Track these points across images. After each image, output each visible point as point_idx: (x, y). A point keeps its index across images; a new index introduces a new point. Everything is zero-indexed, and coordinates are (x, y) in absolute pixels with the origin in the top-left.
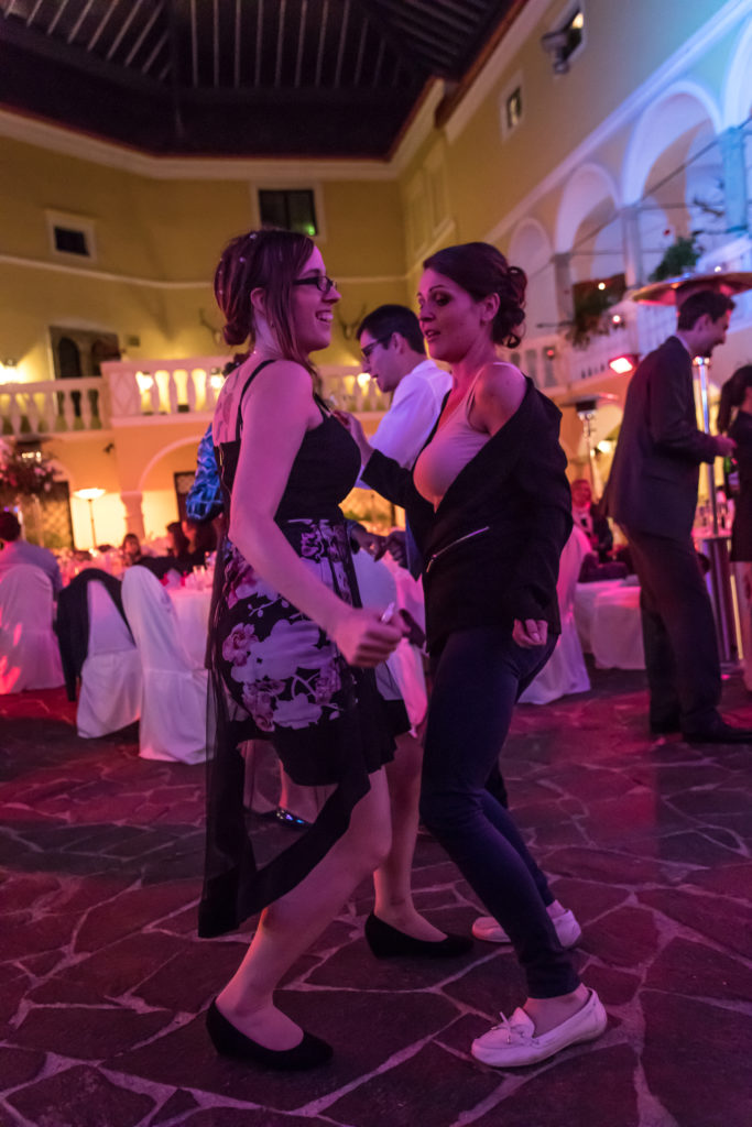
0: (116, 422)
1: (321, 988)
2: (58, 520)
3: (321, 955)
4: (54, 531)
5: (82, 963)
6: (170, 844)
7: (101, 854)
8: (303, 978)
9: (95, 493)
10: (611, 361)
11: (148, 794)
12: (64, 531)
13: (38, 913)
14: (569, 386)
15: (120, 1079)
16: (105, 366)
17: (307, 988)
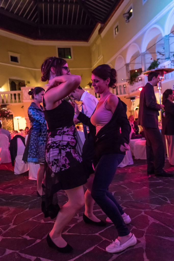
0: (24, 101)
1: (70, 234)
2: (10, 124)
3: (70, 226)
4: (9, 126)
5: (14, 227)
6: (36, 200)
7: (19, 202)
8: (66, 231)
9: (19, 117)
10: (138, 88)
11: (31, 188)
12: (12, 126)
13: (4, 216)
14: (129, 94)
15: (23, 255)
16: (22, 88)
17: (67, 234)
